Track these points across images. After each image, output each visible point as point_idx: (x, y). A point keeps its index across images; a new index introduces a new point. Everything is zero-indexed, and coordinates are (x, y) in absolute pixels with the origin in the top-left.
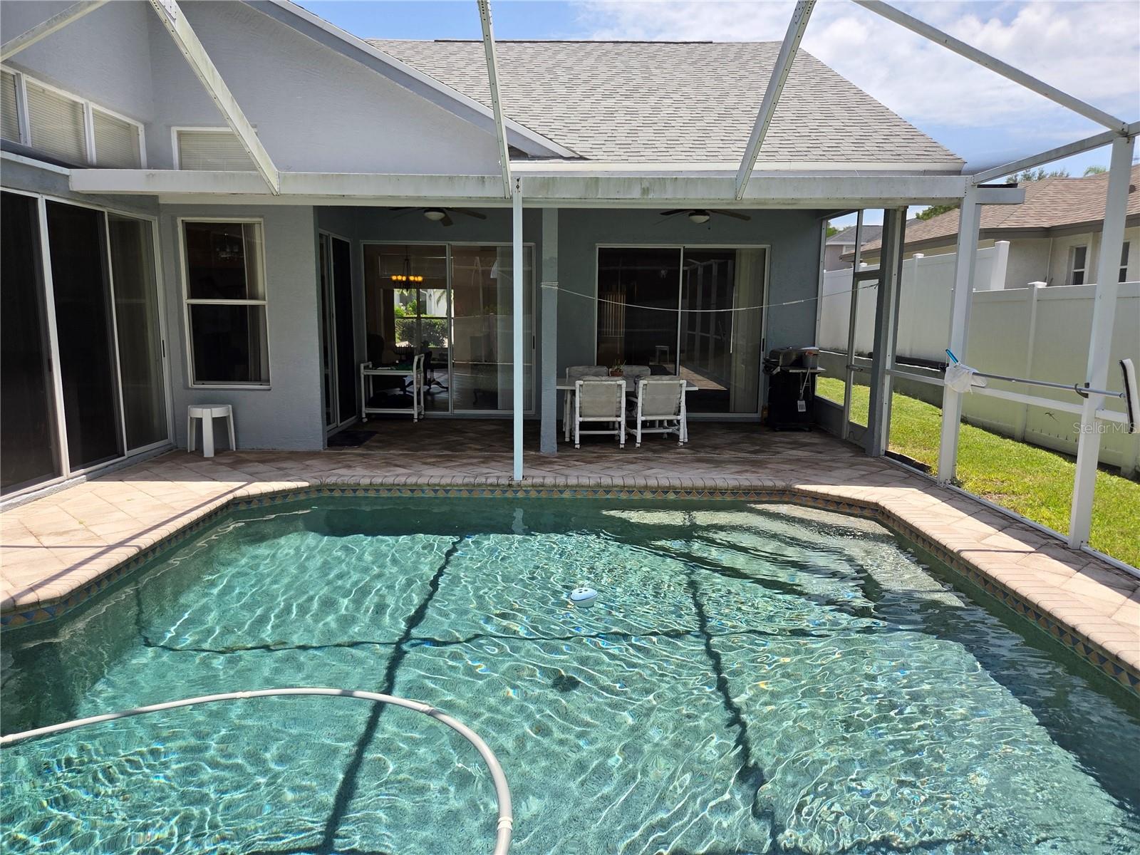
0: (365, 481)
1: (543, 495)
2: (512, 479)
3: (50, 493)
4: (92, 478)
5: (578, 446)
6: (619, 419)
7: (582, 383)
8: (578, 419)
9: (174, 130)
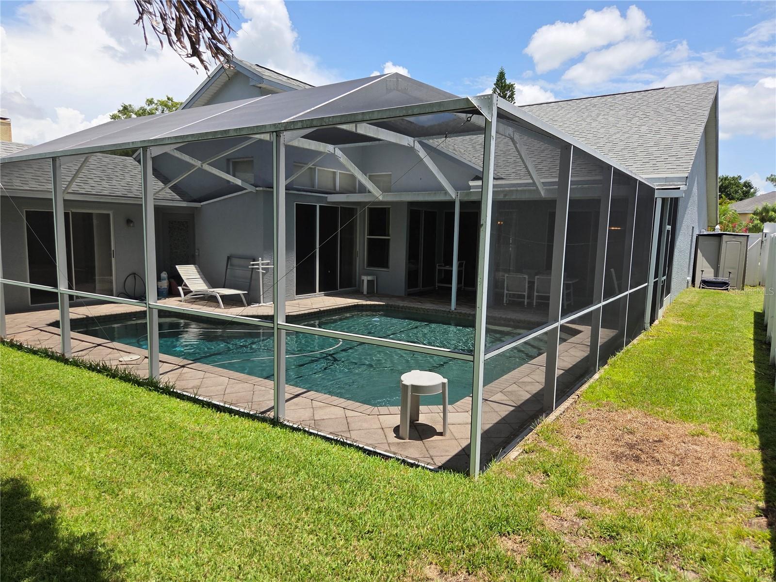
0: (401, 305)
2: (451, 310)
3: (312, 297)
4: (326, 295)
6: (524, 293)
7: (507, 275)
8: (506, 292)
9: (368, 174)
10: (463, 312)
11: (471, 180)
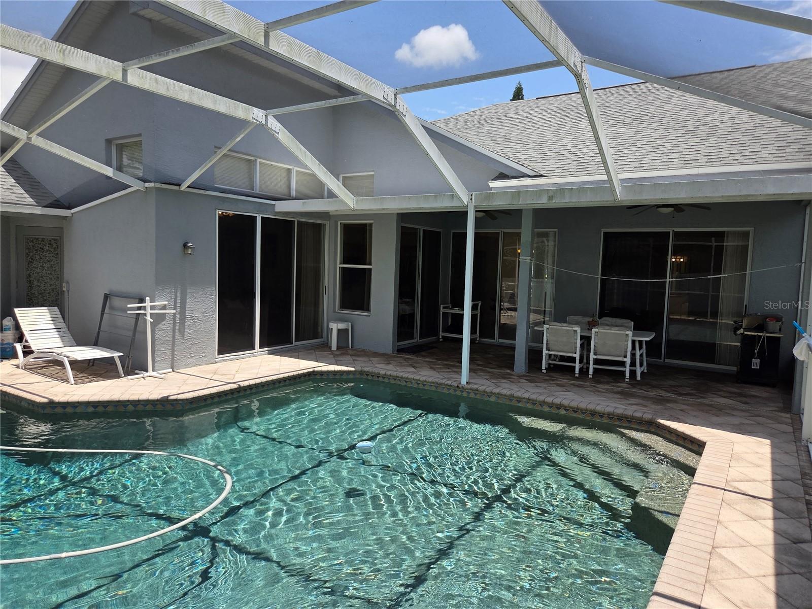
0: (383, 372)
1: (478, 397)
2: (461, 383)
5: (544, 371)
6: (574, 355)
7: (548, 326)
8: (545, 352)
9: (341, 176)
10: (482, 388)
11: (492, 180)
